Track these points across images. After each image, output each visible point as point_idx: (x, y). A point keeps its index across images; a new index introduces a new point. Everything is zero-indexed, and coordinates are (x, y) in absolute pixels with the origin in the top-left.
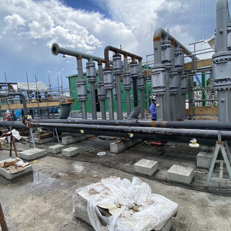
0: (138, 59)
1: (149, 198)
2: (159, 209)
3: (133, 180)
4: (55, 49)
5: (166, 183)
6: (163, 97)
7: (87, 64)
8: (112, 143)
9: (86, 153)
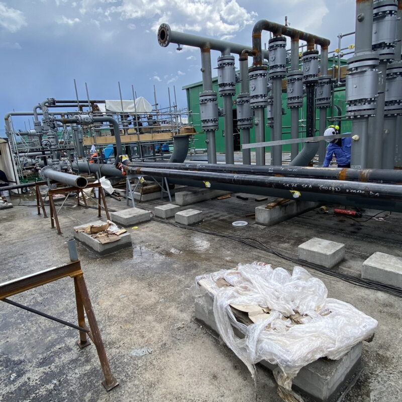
0: (320, 44)
1: (323, 305)
2: (340, 324)
3: (294, 272)
4: (164, 36)
5: (357, 284)
6: (368, 121)
7: (221, 60)
8: (260, 207)
9: (214, 221)
